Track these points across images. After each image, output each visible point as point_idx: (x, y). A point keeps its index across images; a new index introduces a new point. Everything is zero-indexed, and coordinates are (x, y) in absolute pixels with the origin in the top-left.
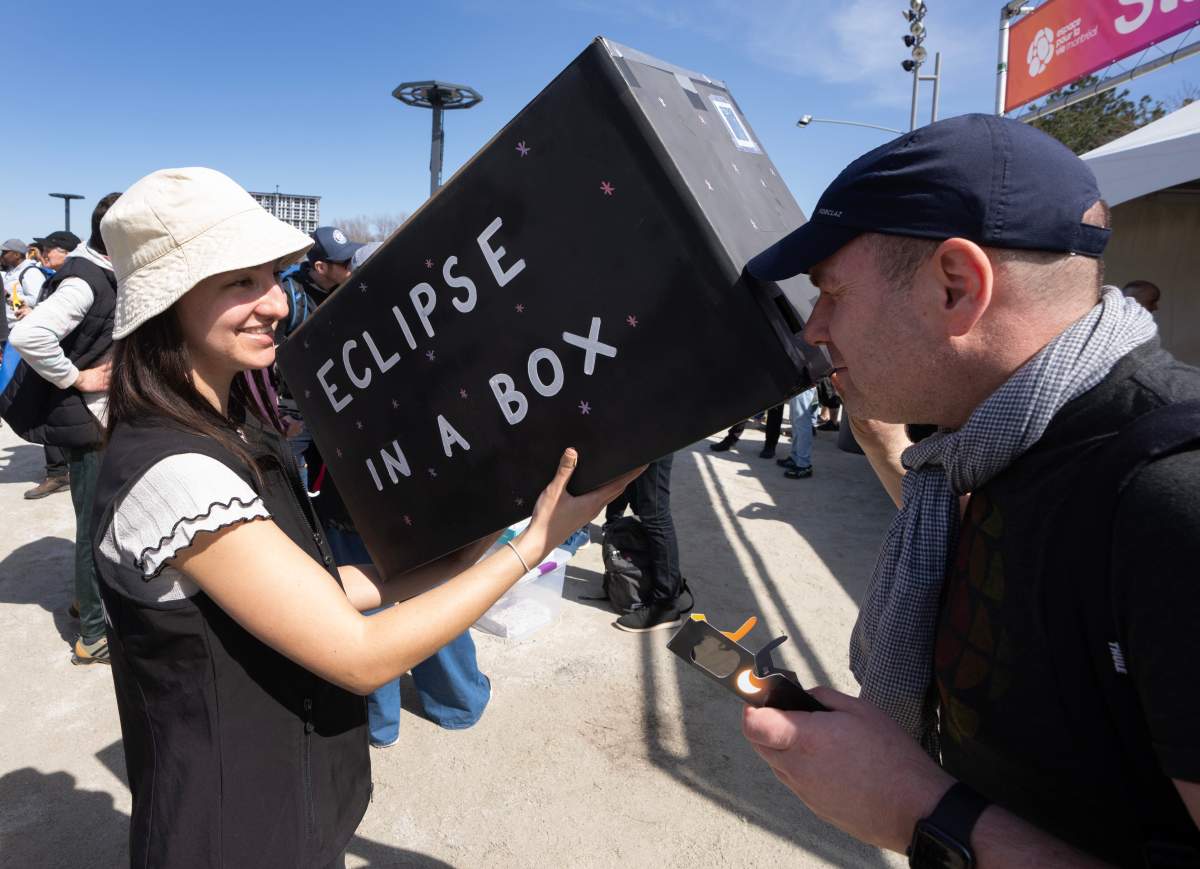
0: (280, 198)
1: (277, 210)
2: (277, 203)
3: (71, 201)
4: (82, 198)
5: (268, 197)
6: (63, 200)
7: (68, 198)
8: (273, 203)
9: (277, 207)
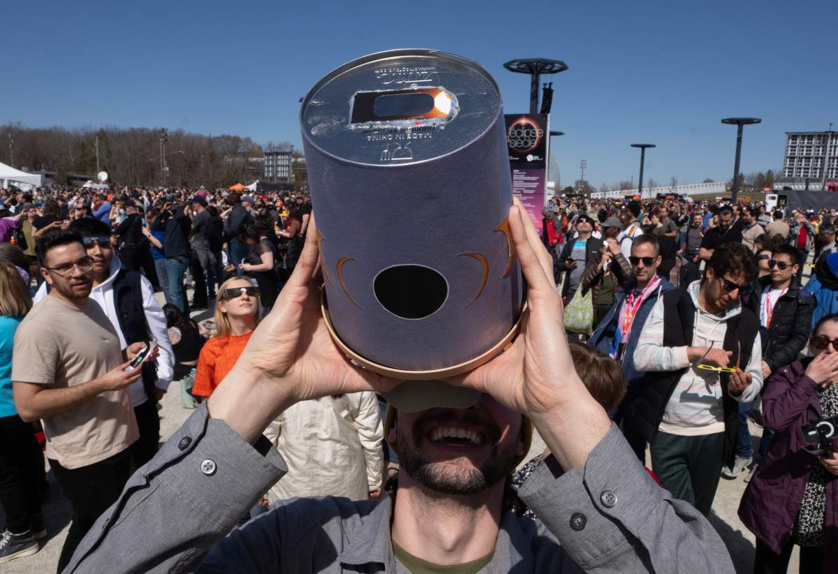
0: (832, 136)
1: (828, 149)
2: (829, 141)
3: (646, 149)
4: (654, 146)
5: (819, 136)
6: (640, 149)
7: (643, 147)
8: (825, 142)
9: (829, 145)
